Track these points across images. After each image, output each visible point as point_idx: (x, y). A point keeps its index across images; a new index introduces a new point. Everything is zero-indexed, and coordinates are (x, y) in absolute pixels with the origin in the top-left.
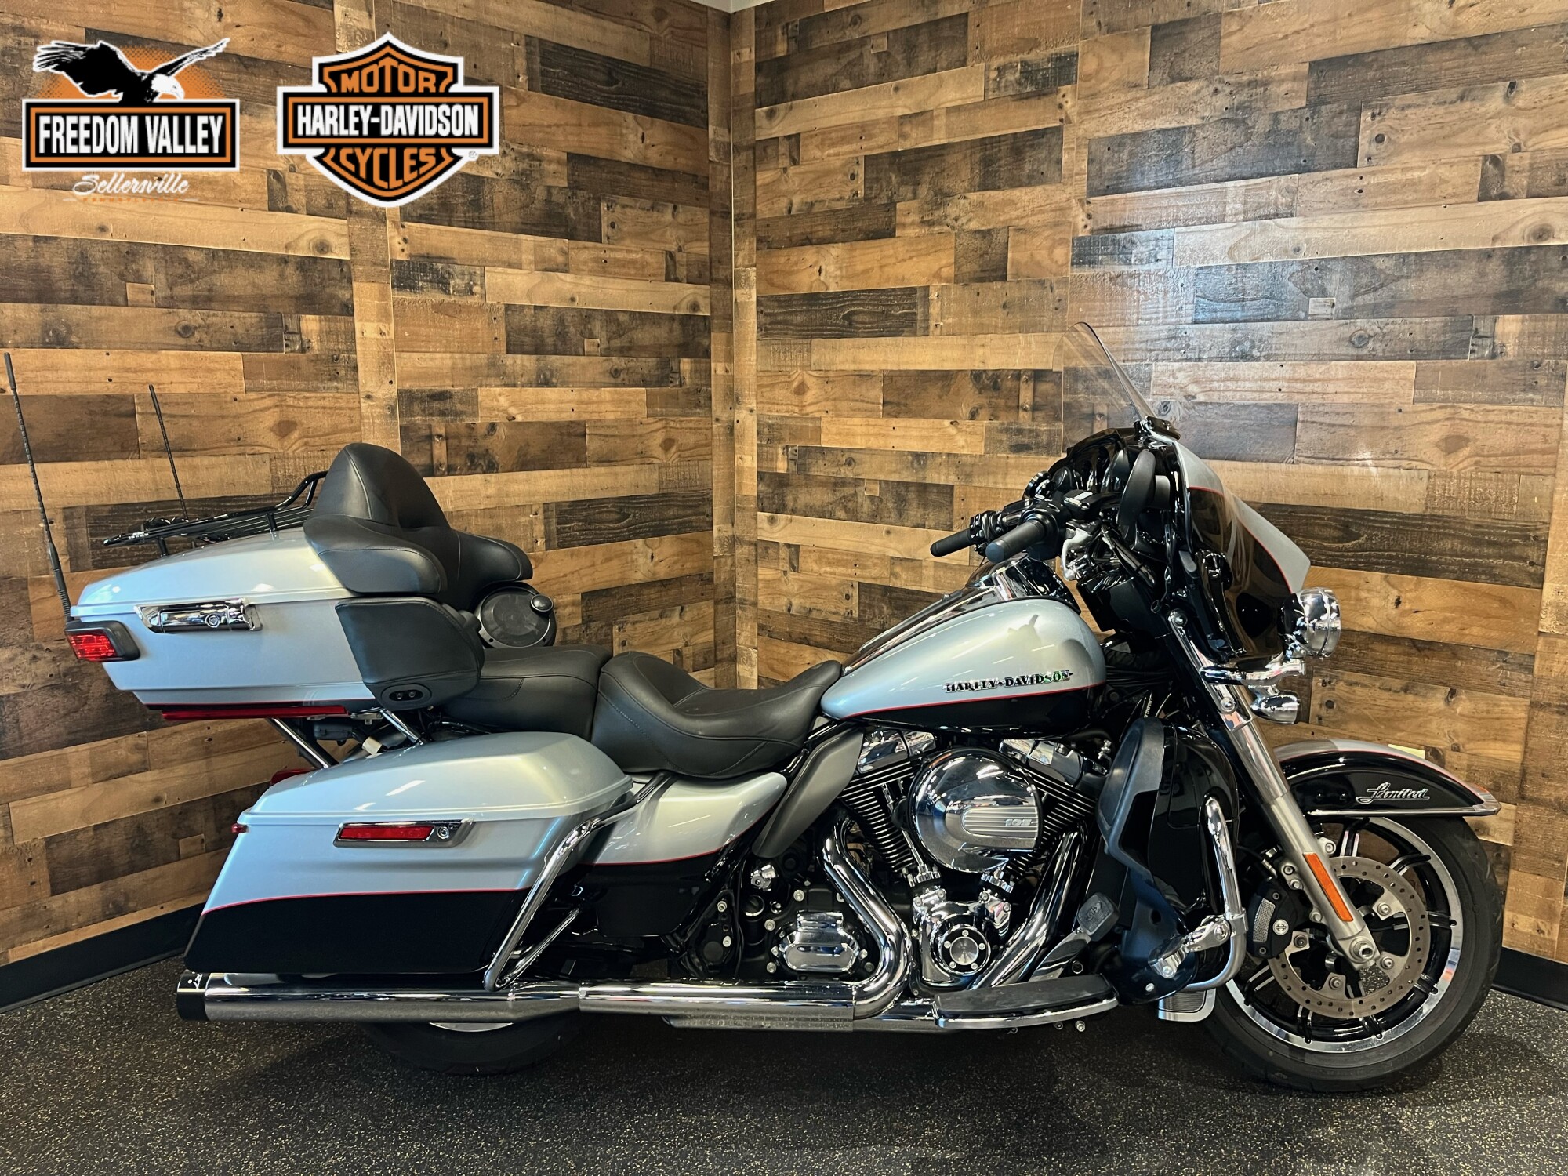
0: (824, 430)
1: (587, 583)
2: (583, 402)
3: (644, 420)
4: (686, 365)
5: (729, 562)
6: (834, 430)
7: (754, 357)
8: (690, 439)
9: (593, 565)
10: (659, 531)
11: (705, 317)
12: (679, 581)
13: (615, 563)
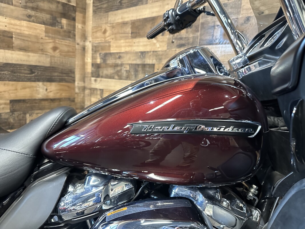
0: (111, 46)
1: (13, 97)
2: (12, 24)
3: (44, 38)
4: (64, 21)
5: (82, 95)
6: (115, 45)
7: (91, 22)
8: (66, 49)
9: (16, 89)
10: (50, 80)
11: (73, 6)
12: (60, 100)
13: (28, 90)
